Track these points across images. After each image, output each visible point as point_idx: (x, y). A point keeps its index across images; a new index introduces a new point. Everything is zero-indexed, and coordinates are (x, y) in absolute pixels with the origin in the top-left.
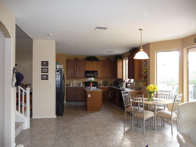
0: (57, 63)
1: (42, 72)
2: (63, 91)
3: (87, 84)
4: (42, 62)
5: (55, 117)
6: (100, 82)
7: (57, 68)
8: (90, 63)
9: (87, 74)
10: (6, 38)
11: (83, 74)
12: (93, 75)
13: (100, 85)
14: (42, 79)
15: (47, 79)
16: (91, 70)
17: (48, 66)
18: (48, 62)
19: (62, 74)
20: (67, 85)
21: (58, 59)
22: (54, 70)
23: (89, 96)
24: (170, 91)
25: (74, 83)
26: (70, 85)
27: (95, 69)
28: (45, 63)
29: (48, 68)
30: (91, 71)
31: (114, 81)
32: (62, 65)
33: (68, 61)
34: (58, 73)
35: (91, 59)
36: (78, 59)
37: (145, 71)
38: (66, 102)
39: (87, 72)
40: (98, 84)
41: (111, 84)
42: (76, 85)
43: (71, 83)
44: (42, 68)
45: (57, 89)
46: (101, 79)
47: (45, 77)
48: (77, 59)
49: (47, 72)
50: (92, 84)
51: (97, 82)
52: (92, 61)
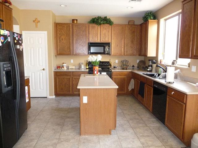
6: (115, 62)
11: (85, 48)
12: (101, 49)
13: (115, 68)
16: (99, 41)
25: (70, 64)
26: (63, 67)
27: (106, 40)
38: (54, 97)
40: (111, 66)
41: (133, 66)
48: (73, 20)
51: (109, 62)
52: (100, 24)
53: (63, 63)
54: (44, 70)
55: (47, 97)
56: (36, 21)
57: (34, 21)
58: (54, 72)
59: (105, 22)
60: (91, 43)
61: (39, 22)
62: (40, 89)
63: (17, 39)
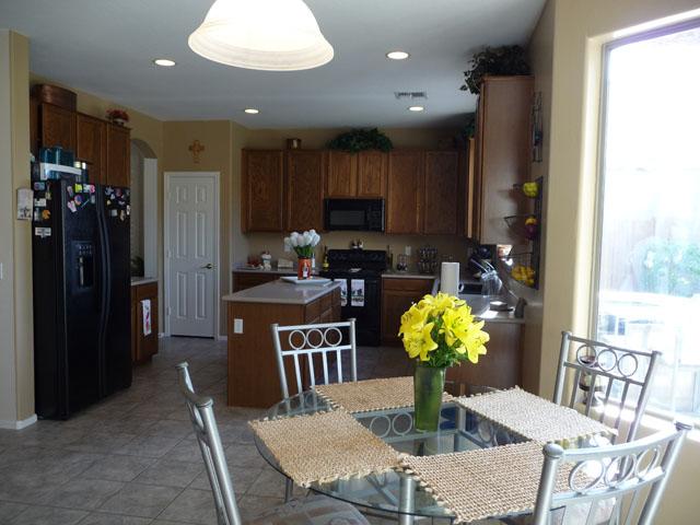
6: (404, 252)
8: (351, 160)
9: (333, 213)
11: (314, 214)
16: (353, 195)
23: (238, 327)
24: (653, 356)
25: (283, 256)
26: (262, 262)
30: (352, 201)
32: (218, 174)
33: (248, 154)
34: (42, 202)
35: (354, 139)
36: (295, 144)
39: (333, 205)
46: (398, 235)
48: (290, 141)
51: (384, 252)
52: (357, 151)
53: (264, 253)
54: (208, 267)
55: (212, 338)
56: (196, 148)
57: (191, 148)
58: (234, 273)
59: (371, 143)
60: (332, 201)
61: (202, 148)
62: (199, 316)
63: (113, 197)
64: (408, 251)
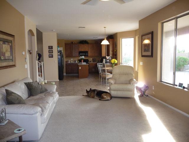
0: (58, 47)
1: (49, 53)
2: (63, 65)
3: (80, 61)
4: (49, 46)
5: (58, 80)
6: (90, 59)
7: (58, 50)
8: (82, 45)
9: (80, 54)
10: (32, 37)
11: (77, 54)
12: (84, 54)
13: (90, 62)
14: (49, 57)
15: (53, 57)
16: (83, 51)
17: (52, 49)
18: (52, 46)
19: (62, 54)
20: (66, 62)
21: (59, 43)
22: (57, 51)
23: (80, 68)
25: (71, 61)
26: (68, 62)
27: (86, 50)
28: (50, 47)
29: (52, 50)
31: (100, 59)
32: (62, 48)
33: (66, 44)
34: (59, 53)
35: (84, 42)
36: (73, 43)
37: (115, 51)
38: (65, 74)
39: (80, 52)
40: (89, 61)
41: (98, 61)
42: (73, 62)
43: (69, 60)
44: (49, 50)
45: (59, 63)
46: (91, 57)
47: (51, 56)
49: (52, 53)
50: (83, 60)
52: (84, 44)
64: (91, 59)
